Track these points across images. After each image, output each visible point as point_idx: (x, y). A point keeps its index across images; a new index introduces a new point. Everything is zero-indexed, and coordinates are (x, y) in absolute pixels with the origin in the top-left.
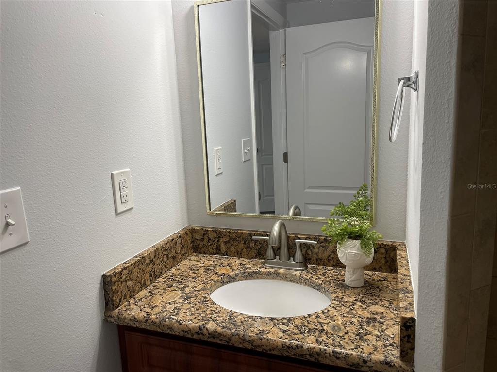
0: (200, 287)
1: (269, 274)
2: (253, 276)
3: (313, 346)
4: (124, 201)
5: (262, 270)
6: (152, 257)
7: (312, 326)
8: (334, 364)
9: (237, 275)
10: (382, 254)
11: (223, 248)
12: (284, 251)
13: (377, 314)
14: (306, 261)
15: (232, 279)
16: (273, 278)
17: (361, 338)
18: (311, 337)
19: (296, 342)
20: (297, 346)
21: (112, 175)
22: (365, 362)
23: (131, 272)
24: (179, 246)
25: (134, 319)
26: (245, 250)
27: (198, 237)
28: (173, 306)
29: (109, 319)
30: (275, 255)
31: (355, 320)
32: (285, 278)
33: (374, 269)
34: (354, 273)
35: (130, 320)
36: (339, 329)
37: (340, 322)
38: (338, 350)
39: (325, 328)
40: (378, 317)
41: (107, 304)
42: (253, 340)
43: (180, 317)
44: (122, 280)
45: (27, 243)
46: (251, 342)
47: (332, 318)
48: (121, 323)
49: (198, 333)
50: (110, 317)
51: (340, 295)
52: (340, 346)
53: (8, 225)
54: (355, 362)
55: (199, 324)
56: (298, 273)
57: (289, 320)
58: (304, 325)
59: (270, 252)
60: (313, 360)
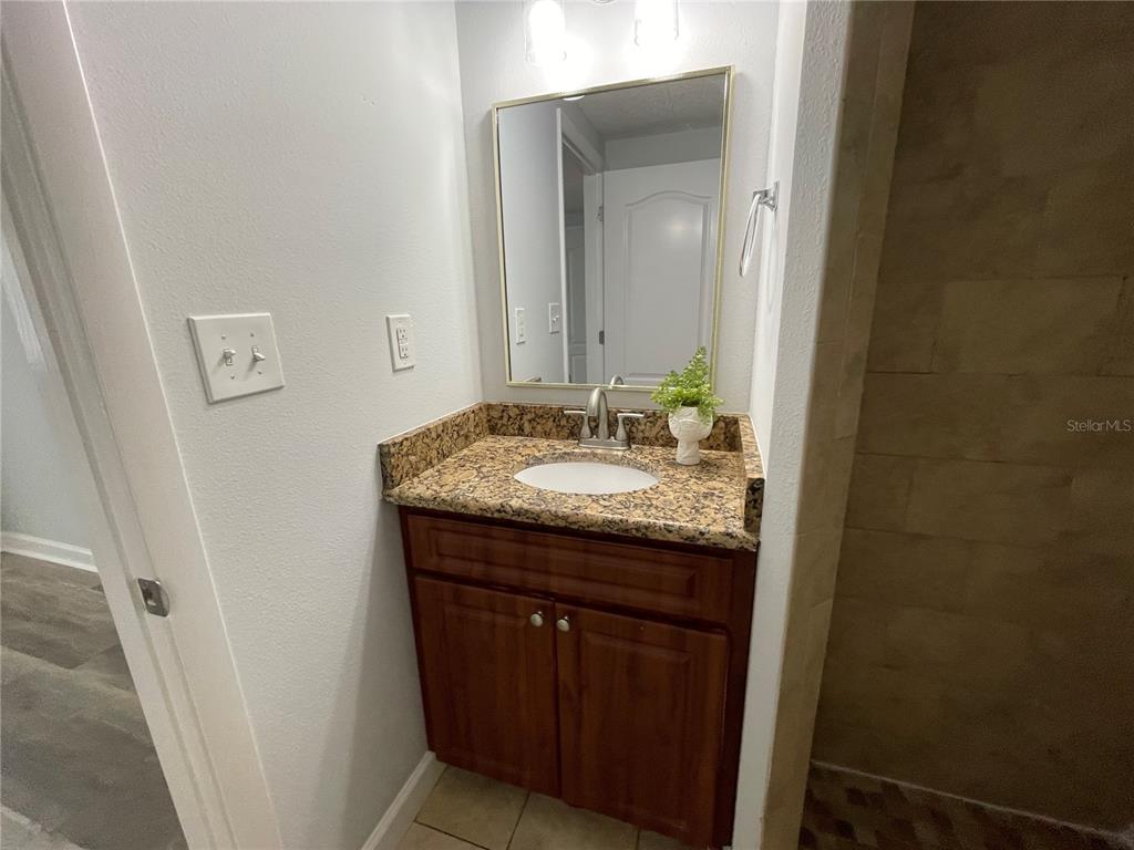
0: (501, 466)
1: (584, 455)
2: (565, 457)
3: (640, 519)
4: (403, 355)
5: (576, 450)
6: (440, 431)
7: (638, 501)
8: (665, 539)
9: (545, 456)
10: (721, 428)
11: (527, 427)
12: (603, 427)
13: (715, 489)
14: (630, 440)
15: (539, 461)
16: (590, 460)
17: (697, 511)
18: (638, 511)
19: (620, 517)
20: (621, 521)
21: (388, 319)
22: (702, 534)
23: (413, 444)
24: (471, 423)
25: (421, 499)
26: (554, 430)
27: (495, 414)
28: (468, 485)
29: (388, 499)
30: (592, 434)
31: (689, 495)
32: (604, 459)
33: (711, 448)
34: (688, 448)
35: (415, 499)
36: (671, 503)
37: (672, 497)
38: (671, 523)
39: (654, 502)
40: (716, 492)
41: (385, 481)
42: (568, 517)
43: (477, 494)
44: (403, 453)
45: (282, 387)
46: (565, 518)
47: (662, 494)
48: (403, 503)
49: (499, 511)
50: (389, 496)
51: (671, 473)
52: (673, 519)
53: (256, 359)
54: (690, 535)
55: (500, 501)
56: (620, 453)
57: (611, 496)
58: (629, 500)
59: (586, 430)
60: (639, 535)
